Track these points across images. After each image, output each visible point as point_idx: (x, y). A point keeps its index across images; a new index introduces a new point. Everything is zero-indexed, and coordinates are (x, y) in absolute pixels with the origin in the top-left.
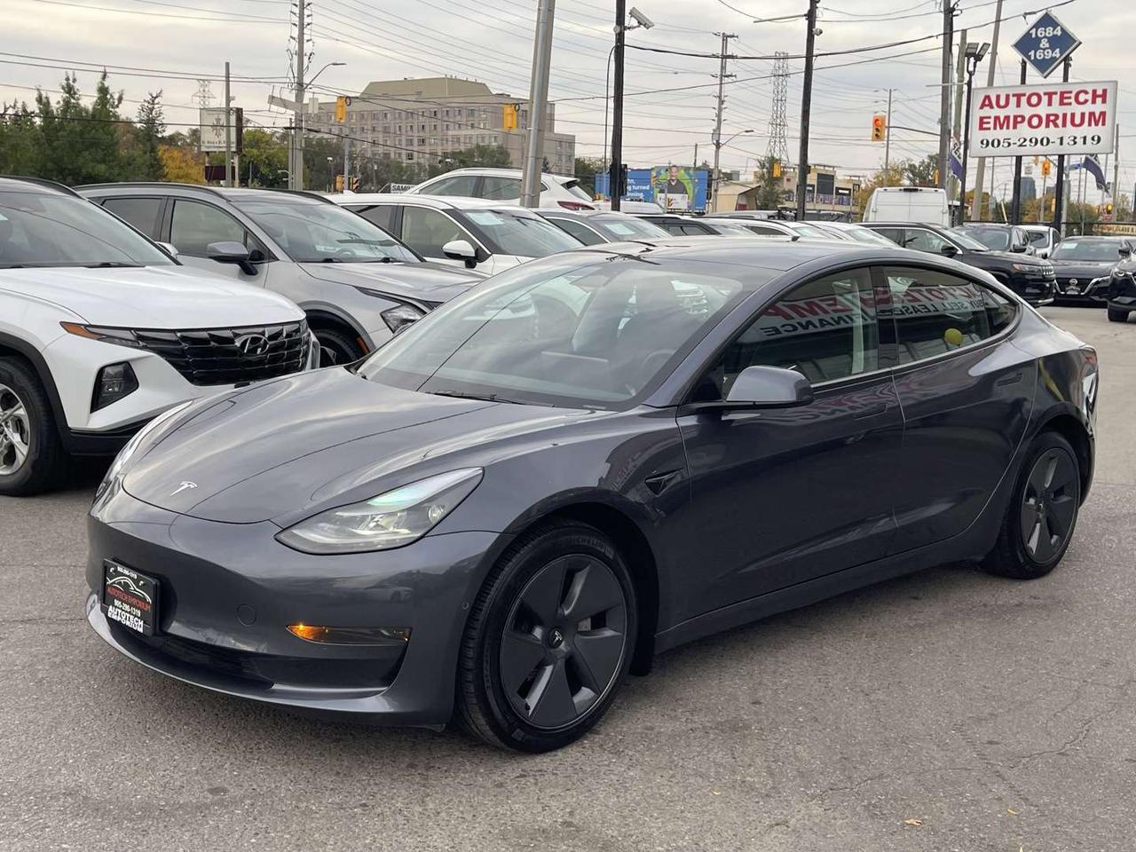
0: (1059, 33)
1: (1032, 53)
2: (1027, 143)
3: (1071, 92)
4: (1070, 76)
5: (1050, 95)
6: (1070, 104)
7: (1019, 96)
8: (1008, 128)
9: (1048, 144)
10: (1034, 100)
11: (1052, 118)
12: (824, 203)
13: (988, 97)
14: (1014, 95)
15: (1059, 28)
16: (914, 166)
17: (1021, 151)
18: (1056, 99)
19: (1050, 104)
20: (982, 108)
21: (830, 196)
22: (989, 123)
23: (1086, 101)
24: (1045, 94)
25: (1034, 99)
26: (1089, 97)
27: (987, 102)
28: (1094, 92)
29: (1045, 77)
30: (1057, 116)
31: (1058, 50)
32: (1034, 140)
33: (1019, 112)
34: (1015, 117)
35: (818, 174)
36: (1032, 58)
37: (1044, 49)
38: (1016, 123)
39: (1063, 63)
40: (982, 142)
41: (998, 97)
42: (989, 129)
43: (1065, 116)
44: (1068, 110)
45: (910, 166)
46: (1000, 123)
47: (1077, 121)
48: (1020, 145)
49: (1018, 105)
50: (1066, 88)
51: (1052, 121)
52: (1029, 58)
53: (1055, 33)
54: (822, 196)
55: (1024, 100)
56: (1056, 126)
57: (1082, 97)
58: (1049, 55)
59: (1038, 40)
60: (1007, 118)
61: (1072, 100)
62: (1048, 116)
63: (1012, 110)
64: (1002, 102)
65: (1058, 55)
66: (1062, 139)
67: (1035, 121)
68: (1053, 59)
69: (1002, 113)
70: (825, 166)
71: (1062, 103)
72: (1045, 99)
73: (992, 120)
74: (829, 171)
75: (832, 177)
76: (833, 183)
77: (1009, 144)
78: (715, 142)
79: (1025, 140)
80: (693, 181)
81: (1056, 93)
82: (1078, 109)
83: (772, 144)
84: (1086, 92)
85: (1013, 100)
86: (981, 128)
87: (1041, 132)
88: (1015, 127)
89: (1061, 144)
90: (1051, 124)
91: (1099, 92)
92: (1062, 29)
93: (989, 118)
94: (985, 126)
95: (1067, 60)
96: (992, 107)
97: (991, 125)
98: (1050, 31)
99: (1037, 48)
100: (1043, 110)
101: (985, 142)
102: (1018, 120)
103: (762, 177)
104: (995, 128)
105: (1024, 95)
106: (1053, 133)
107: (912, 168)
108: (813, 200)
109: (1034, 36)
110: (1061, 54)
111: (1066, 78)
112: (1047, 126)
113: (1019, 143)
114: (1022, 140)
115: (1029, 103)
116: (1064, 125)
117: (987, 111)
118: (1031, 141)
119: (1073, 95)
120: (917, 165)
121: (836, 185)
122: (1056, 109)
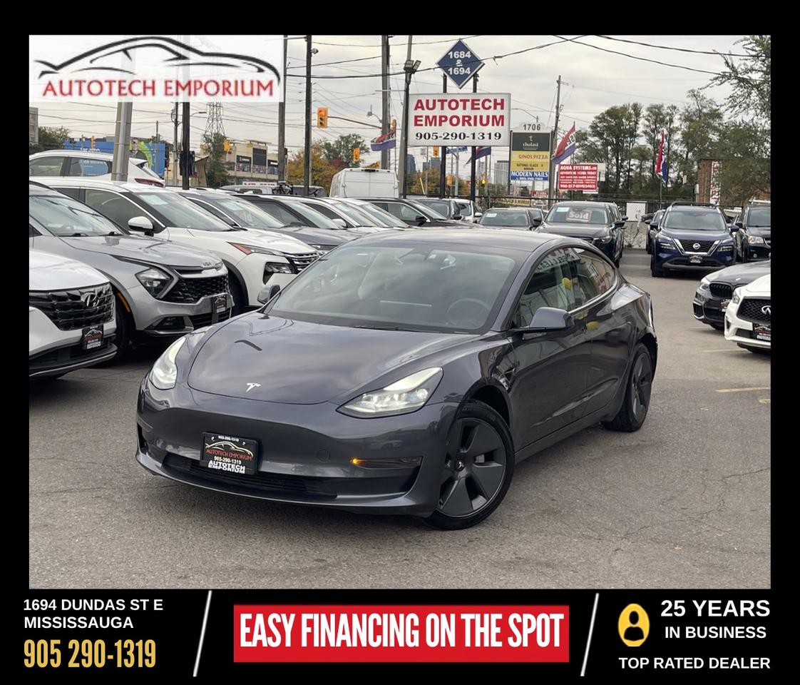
0: (469, 56)
1: (451, 70)
2: (450, 137)
3: (479, 100)
4: (478, 88)
5: (465, 101)
6: (479, 109)
7: (442, 101)
8: (435, 125)
9: (464, 138)
10: (453, 105)
11: (467, 119)
12: (259, 172)
13: (420, 101)
14: (439, 101)
15: (469, 52)
16: (329, 144)
17: (446, 143)
18: (469, 104)
19: (464, 108)
20: (416, 109)
21: (264, 167)
22: (421, 121)
23: (490, 107)
24: (461, 101)
25: (453, 103)
26: (492, 104)
27: (419, 105)
28: (495, 100)
29: (460, 88)
30: (470, 117)
31: (469, 69)
32: (454, 135)
33: (443, 113)
34: (441, 117)
35: (254, 149)
36: (451, 74)
37: (459, 67)
38: (441, 122)
39: (472, 79)
40: (417, 135)
41: (427, 101)
42: (422, 125)
43: (475, 117)
44: (478, 113)
45: (326, 144)
46: (430, 121)
47: (484, 122)
48: (445, 138)
49: (442, 108)
50: (475, 97)
51: (467, 121)
52: (448, 73)
53: (466, 56)
54: (257, 167)
55: (446, 104)
56: (470, 125)
57: (487, 104)
58: (463, 71)
59: (455, 60)
60: (435, 117)
61: (480, 106)
62: (464, 117)
63: (437, 112)
64: (431, 106)
65: (469, 72)
66: (474, 134)
67: (455, 121)
68: (466, 75)
69: (431, 114)
70: (258, 142)
71: (473, 108)
72: (461, 104)
73: (424, 119)
74: (262, 147)
75: (265, 152)
76: (266, 156)
77: (437, 137)
78: (174, 120)
79: (448, 134)
80: (152, 152)
81: (468, 100)
82: (484, 113)
83: (210, 122)
84: (490, 101)
85: (438, 104)
86: (416, 124)
87: (459, 129)
88: (440, 125)
89: (474, 138)
90: (466, 123)
91: (499, 101)
92: (471, 54)
93: (422, 117)
94: (419, 123)
95: (475, 76)
96: (423, 109)
97: (423, 123)
98: (462, 55)
99: (454, 66)
100: (460, 112)
101: (419, 135)
102: (443, 119)
103: (208, 150)
104: (426, 125)
105: (446, 101)
106: (468, 130)
107: (328, 146)
108: (250, 170)
109: (451, 57)
110: (471, 71)
111: (475, 90)
112: (463, 125)
113: (443, 137)
114: (446, 135)
115: (450, 106)
116: (475, 125)
117: (420, 112)
118: (452, 135)
119: (480, 103)
120: (332, 143)
121: (268, 158)
122: (469, 112)
